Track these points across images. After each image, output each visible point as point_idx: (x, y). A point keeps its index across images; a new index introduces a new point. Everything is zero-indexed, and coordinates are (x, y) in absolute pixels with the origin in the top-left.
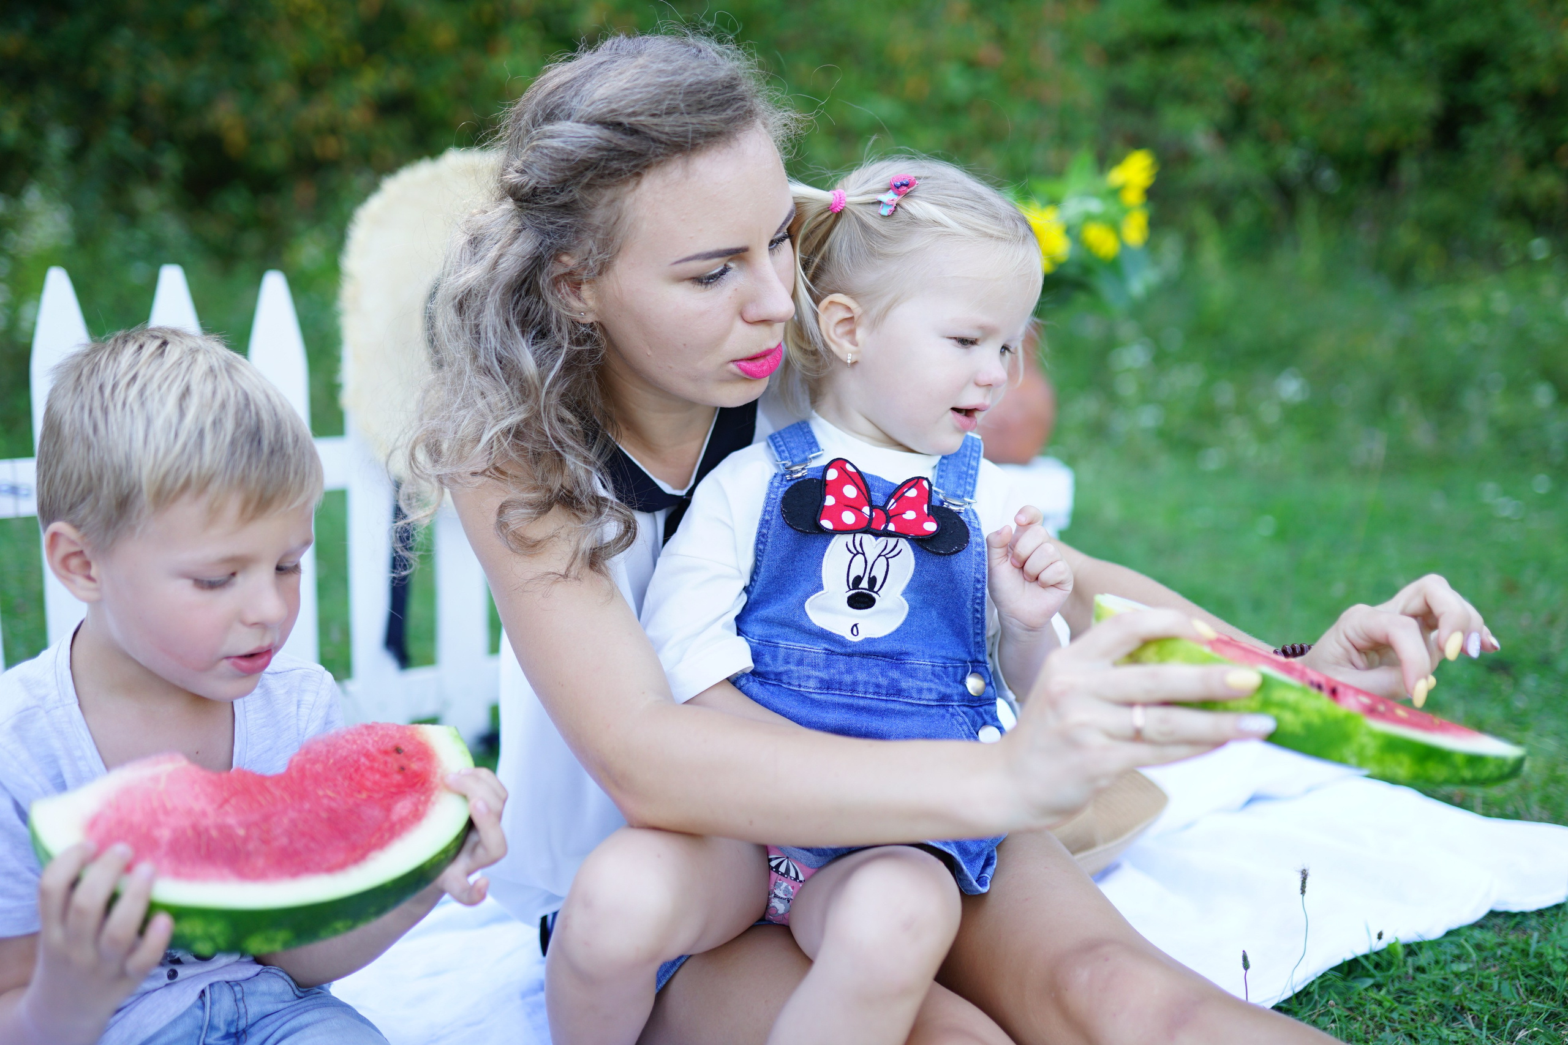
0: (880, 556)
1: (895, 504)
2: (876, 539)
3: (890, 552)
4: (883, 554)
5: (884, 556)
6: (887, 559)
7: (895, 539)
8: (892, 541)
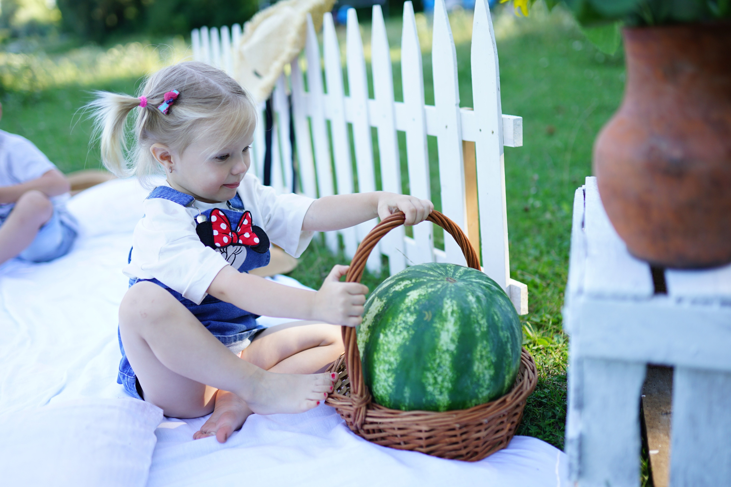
0: (233, 253)
1: (240, 229)
2: (233, 247)
3: (237, 252)
4: (234, 253)
5: (234, 254)
6: (235, 255)
7: (240, 247)
8: (239, 247)
